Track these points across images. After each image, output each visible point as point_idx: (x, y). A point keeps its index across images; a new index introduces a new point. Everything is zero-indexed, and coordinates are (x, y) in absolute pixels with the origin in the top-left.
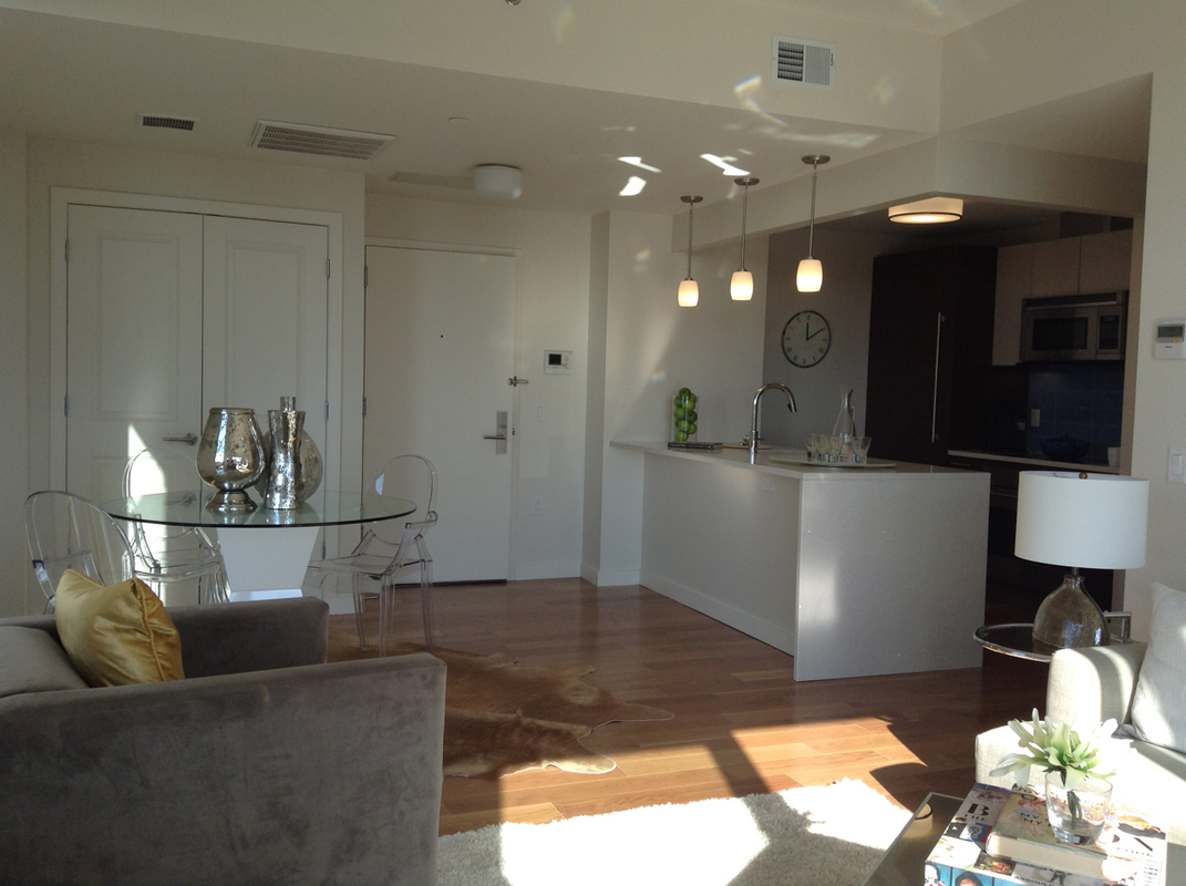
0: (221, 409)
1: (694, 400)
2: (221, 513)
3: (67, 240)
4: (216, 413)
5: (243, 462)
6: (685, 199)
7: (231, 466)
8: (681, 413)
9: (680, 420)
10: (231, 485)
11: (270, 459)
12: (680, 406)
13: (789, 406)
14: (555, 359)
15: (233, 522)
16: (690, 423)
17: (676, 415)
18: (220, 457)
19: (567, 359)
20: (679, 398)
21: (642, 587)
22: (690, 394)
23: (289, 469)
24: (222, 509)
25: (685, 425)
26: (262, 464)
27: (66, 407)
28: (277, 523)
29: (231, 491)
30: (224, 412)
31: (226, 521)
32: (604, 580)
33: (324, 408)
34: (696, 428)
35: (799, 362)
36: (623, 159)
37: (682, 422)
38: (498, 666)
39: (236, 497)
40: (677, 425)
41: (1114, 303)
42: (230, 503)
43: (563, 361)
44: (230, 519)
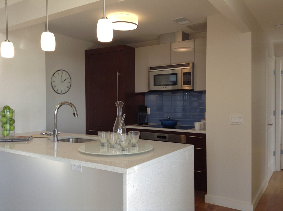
1: (12, 112)
8: (4, 120)
9: (4, 124)
13: (74, 114)
16: (11, 125)
17: (2, 121)
20: (3, 111)
22: (10, 109)
25: (8, 127)
34: (14, 127)
35: (59, 92)
40: (2, 127)
41: (189, 67)
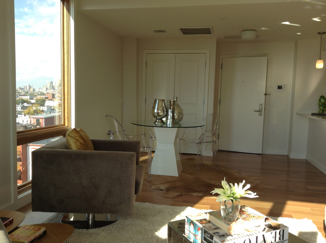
0: (157, 99)
2: (156, 124)
3: (146, 62)
4: (156, 100)
5: (161, 112)
6: (319, 33)
7: (158, 113)
8: (321, 104)
10: (159, 118)
11: (167, 112)
12: (320, 102)
14: (280, 87)
15: (159, 126)
17: (319, 105)
18: (156, 111)
19: (284, 87)
20: (320, 99)
21: (306, 160)
22: (324, 97)
23: (171, 114)
24: (156, 123)
26: (165, 113)
27: (146, 101)
28: (169, 127)
29: (159, 119)
30: (157, 100)
31: (158, 126)
32: (292, 156)
33: (203, 102)
36: (283, 23)
37: (321, 107)
38: (234, 173)
39: (160, 121)
40: (319, 108)
42: (159, 122)
43: (283, 88)
44: (158, 125)
